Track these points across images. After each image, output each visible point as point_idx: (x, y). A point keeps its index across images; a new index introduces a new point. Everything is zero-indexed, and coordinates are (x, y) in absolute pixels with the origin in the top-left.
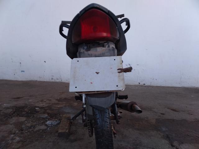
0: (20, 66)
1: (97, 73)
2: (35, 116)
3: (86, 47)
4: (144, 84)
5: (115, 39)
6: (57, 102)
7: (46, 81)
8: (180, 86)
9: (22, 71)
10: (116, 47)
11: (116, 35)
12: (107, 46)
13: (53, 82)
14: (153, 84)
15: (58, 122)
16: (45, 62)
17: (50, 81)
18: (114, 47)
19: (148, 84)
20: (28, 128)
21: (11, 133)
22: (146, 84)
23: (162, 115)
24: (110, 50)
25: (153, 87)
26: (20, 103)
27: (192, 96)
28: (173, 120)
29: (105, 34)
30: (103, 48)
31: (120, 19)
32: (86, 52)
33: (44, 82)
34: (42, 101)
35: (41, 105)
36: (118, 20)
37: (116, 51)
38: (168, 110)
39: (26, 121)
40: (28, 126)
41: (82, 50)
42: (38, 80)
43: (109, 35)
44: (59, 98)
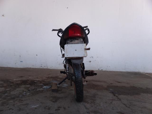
0: (20, 58)
1: (76, 50)
2: (35, 84)
3: (70, 40)
4: (102, 70)
5: (83, 37)
6: (47, 78)
7: (37, 68)
8: (125, 71)
9: (21, 62)
10: (84, 41)
11: (83, 35)
12: (79, 40)
13: (42, 69)
14: (107, 70)
15: (50, 87)
16: (37, 55)
17: (39, 68)
18: (83, 40)
19: (104, 69)
20: (32, 90)
21: (23, 91)
22: (103, 70)
23: (111, 84)
24: (81, 41)
25: (107, 71)
26: (24, 79)
27: (132, 76)
28: (117, 86)
29: (79, 35)
30: (78, 41)
31: (85, 29)
32: (70, 42)
33: (36, 68)
34: (37, 78)
35: (37, 80)
36: (84, 29)
37: (83, 42)
38: (115, 82)
39: (30, 86)
40: (33, 89)
41: (68, 42)
42: (32, 67)
43: (81, 35)
44: (47, 77)
